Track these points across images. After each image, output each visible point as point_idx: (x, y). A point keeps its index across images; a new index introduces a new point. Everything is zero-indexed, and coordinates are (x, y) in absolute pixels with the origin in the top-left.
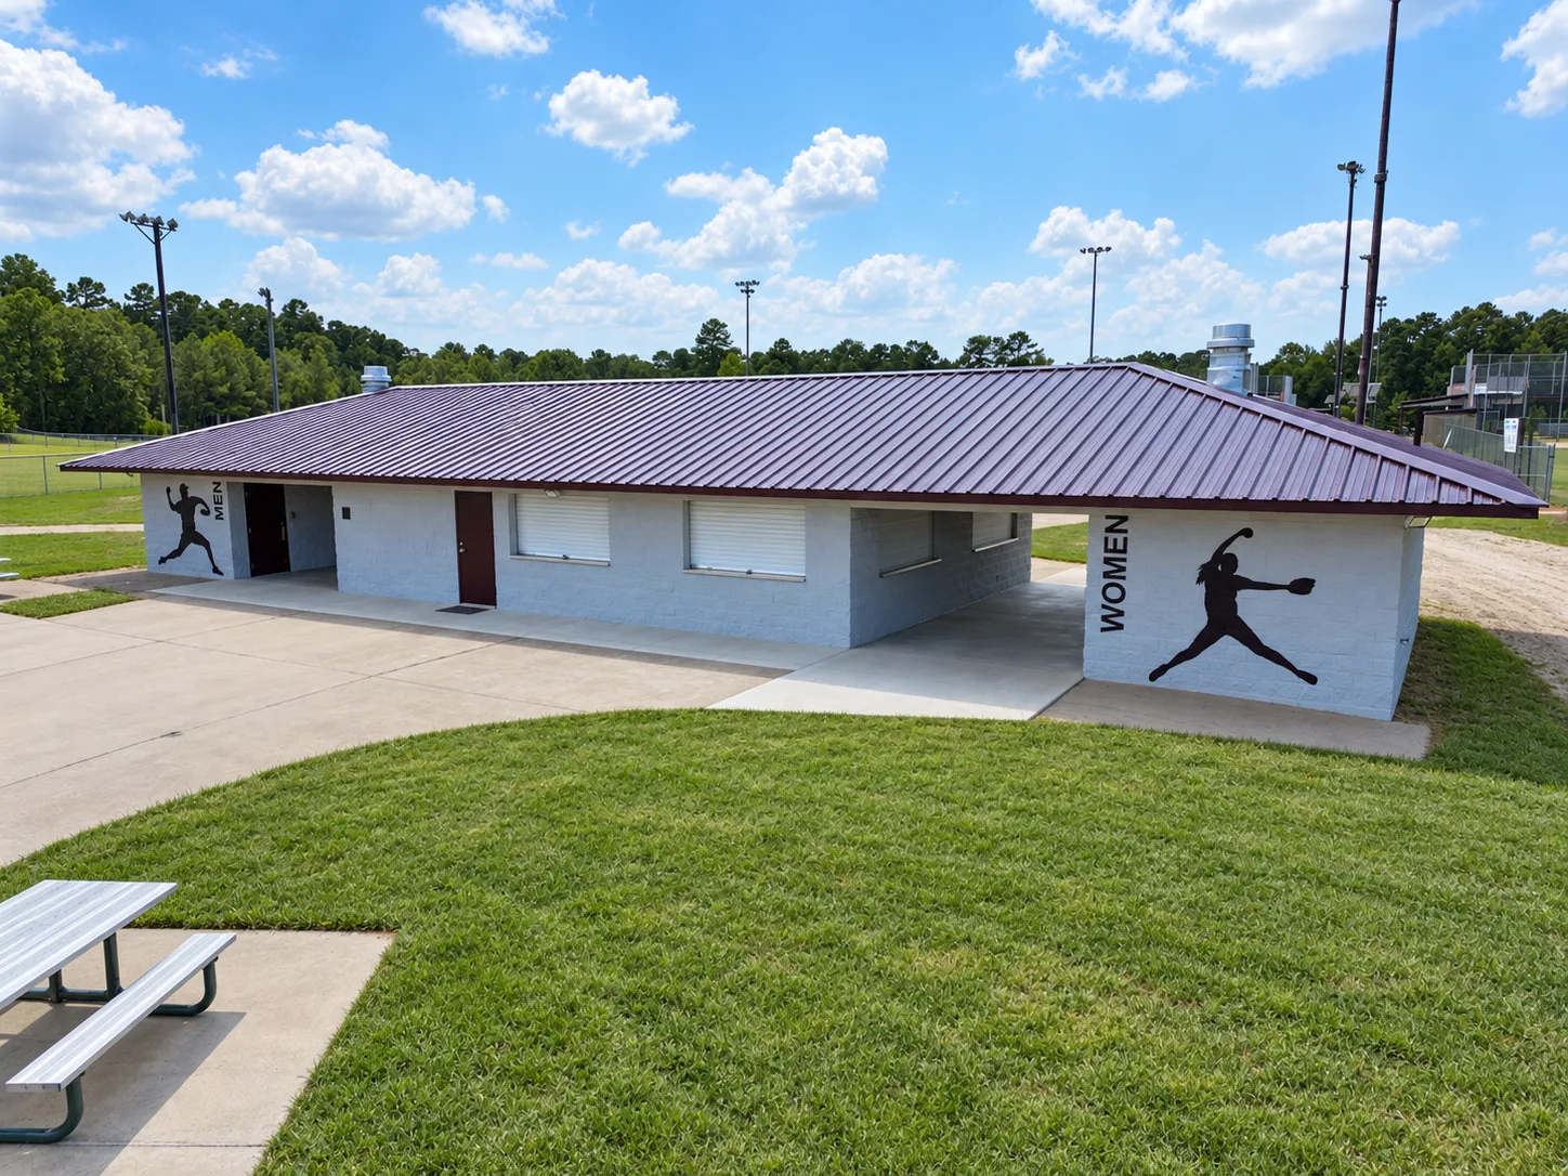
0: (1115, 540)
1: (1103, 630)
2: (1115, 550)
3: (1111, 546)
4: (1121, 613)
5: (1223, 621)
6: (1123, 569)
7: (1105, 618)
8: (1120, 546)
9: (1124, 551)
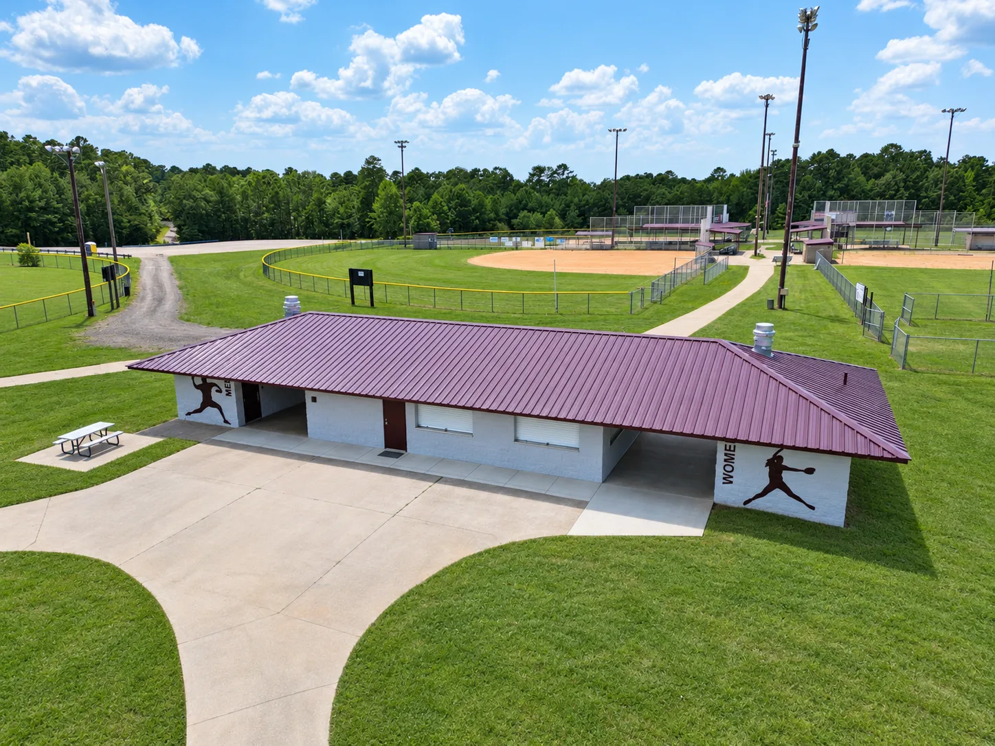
0: (730, 446)
1: (724, 483)
2: (730, 450)
3: (728, 448)
4: (732, 477)
5: (776, 482)
6: (733, 459)
7: (724, 478)
8: (732, 449)
9: (734, 451)
